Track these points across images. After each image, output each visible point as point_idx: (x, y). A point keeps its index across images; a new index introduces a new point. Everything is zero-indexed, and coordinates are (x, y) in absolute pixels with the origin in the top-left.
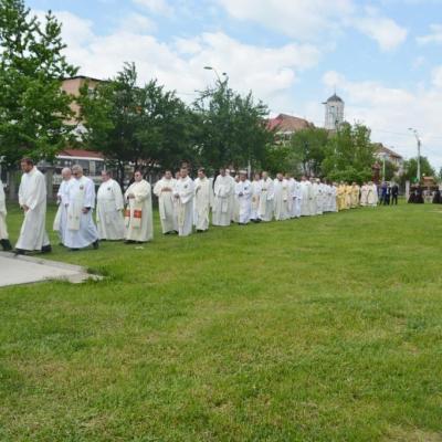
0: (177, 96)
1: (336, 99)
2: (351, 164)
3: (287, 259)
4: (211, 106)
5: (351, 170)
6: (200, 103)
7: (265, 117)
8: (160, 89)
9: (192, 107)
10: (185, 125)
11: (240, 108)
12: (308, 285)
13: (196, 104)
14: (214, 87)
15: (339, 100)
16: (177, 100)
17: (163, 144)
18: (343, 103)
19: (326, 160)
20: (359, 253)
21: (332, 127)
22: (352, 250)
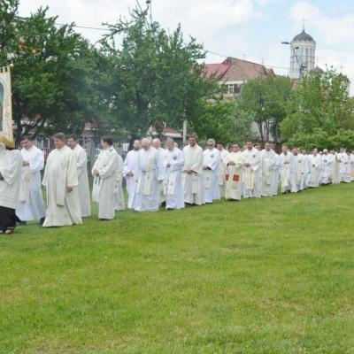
0: (76, 30)
1: (304, 37)
2: (321, 125)
3: (198, 266)
4: (125, 44)
5: (320, 133)
6: (109, 42)
7: (200, 61)
8: (52, 21)
9: (98, 46)
10: (87, 70)
11: (166, 48)
12: (215, 310)
13: (103, 42)
14: (129, 18)
15: (309, 38)
16: (77, 36)
17: (55, 96)
18: (315, 43)
19: (287, 119)
20: (306, 256)
21: (296, 75)
22: (296, 252)
